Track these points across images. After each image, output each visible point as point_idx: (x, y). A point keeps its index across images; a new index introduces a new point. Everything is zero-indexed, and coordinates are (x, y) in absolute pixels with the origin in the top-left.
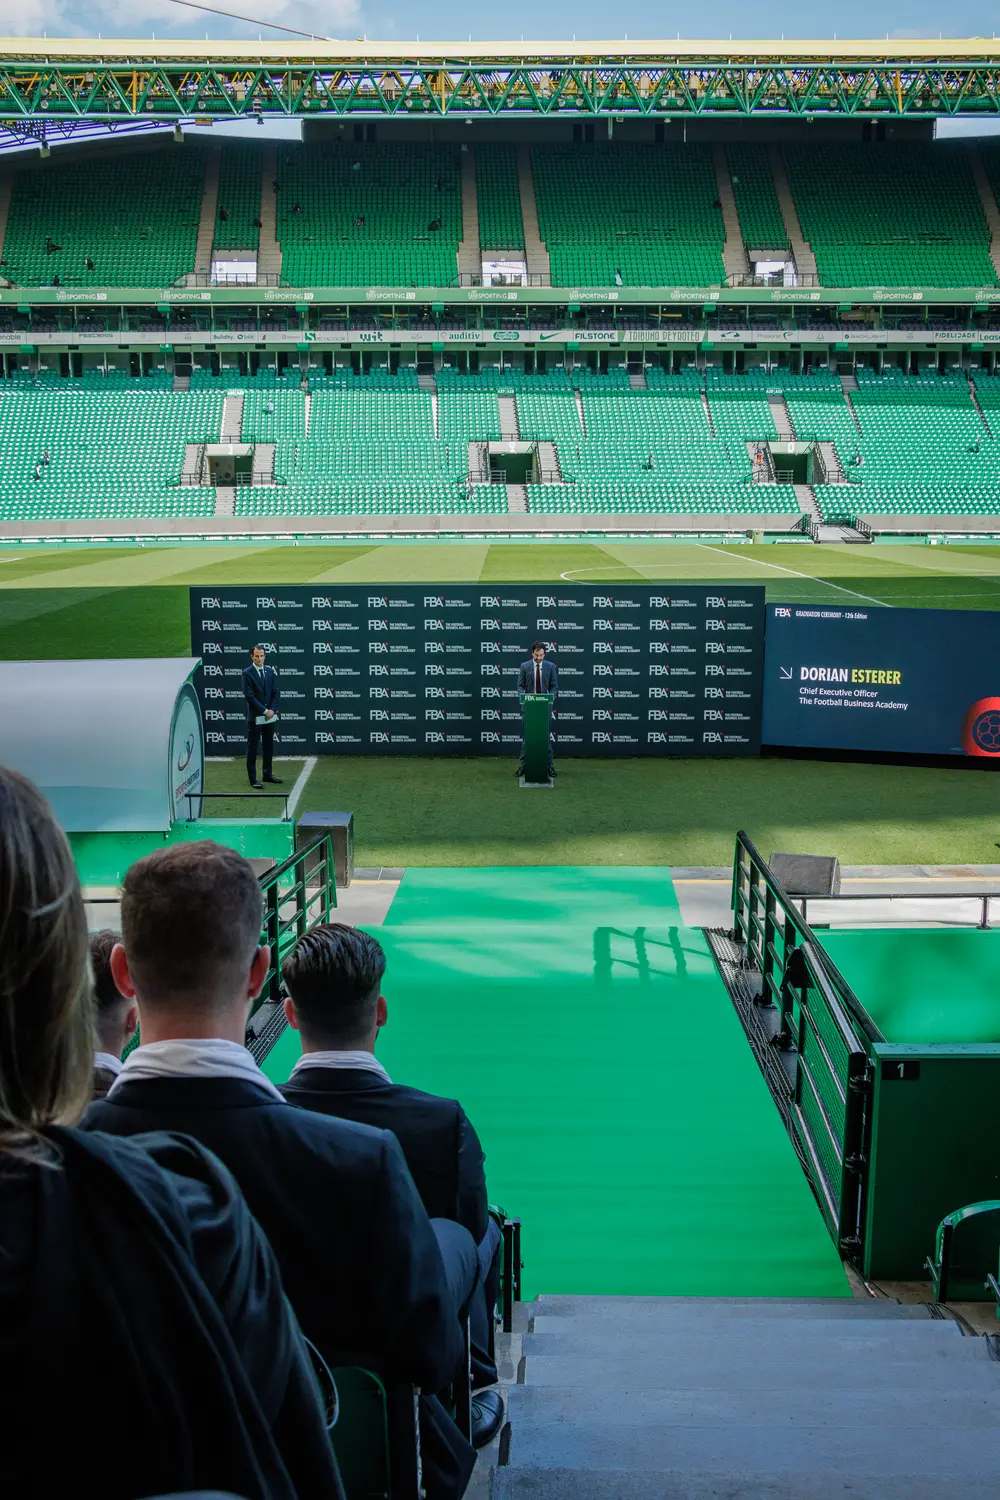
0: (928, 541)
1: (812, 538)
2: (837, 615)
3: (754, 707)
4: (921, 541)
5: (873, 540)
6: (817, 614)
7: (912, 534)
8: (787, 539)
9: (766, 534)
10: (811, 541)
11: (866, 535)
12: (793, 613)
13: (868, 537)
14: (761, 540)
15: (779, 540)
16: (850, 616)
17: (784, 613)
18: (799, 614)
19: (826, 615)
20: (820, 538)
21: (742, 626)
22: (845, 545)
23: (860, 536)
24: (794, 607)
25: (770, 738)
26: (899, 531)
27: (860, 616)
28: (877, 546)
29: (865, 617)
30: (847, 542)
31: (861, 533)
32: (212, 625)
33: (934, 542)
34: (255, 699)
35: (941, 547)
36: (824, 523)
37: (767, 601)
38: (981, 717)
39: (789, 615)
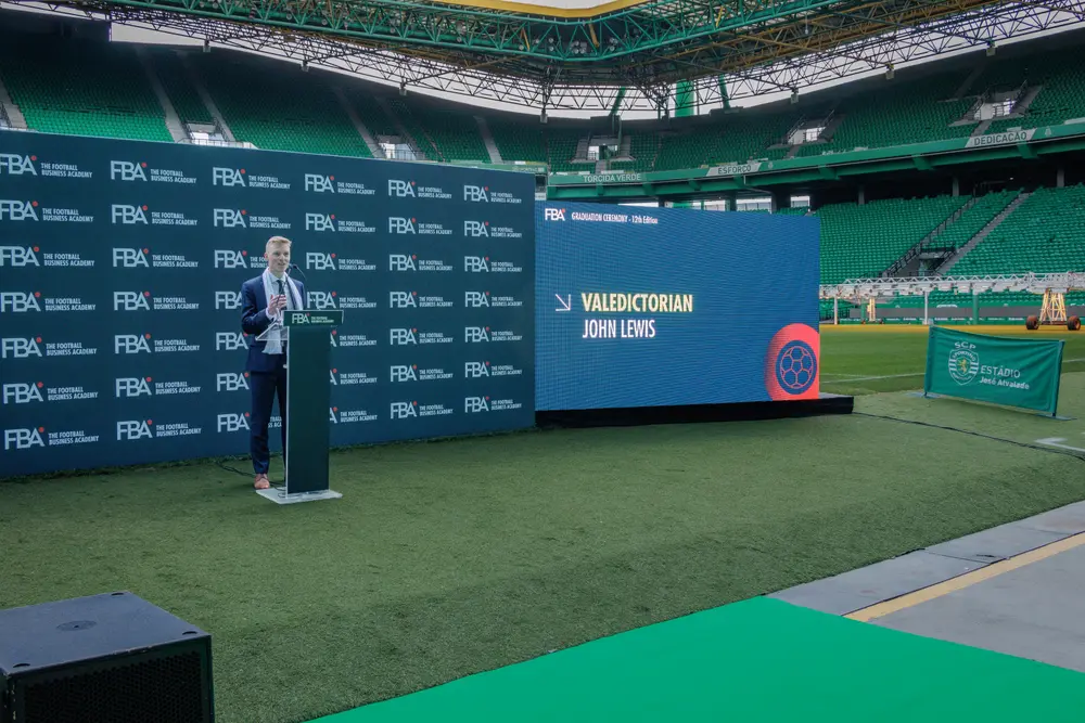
17: (555, 215)
39: (563, 218)
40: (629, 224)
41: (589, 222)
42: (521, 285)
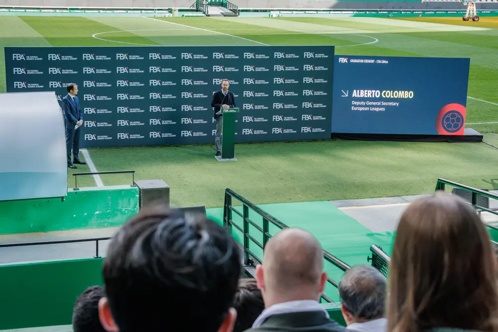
0: (271, 15)
1: (204, 13)
2: (372, 61)
3: (327, 112)
4: (266, 14)
5: (239, 14)
6: (362, 61)
7: (257, 11)
8: (190, 14)
9: (180, 10)
10: (204, 15)
11: (234, 11)
12: (348, 60)
13: (236, 12)
14: (177, 14)
15: (186, 14)
16: (379, 61)
17: (343, 60)
18: (352, 61)
19: (367, 61)
20: (209, 13)
21: (323, 68)
22: (223, 17)
23: (231, 12)
24: (349, 58)
25: (335, 129)
26: (251, 9)
27: (384, 62)
28: (241, 18)
29: (387, 62)
30: (225, 16)
31: (232, 10)
32: (20, 71)
33: (274, 16)
34: (71, 115)
35: (278, 18)
36: (208, 4)
37: (335, 54)
38: (446, 115)
39: (347, 62)
40: (375, 64)
41: (358, 63)
42: (328, 88)
